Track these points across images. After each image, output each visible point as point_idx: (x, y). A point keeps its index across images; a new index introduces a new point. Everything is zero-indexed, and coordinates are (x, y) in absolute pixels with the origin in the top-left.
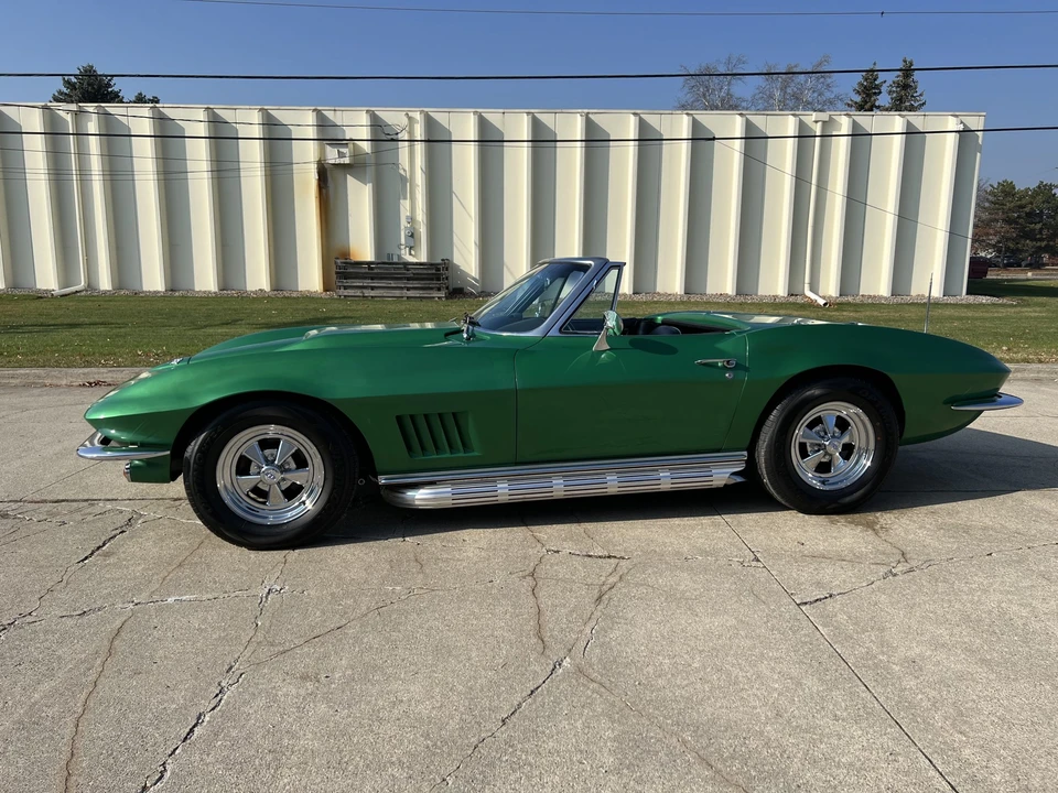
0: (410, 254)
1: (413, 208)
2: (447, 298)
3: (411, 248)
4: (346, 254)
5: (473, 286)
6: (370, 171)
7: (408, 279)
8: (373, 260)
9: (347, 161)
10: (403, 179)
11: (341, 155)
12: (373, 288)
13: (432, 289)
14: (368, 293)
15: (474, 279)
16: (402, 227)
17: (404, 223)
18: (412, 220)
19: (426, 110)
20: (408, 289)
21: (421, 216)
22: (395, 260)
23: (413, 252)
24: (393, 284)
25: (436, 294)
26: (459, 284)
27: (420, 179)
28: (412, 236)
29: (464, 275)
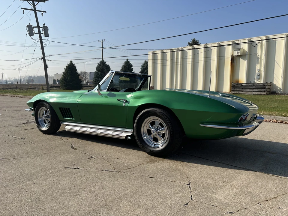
0: (258, 81)
1: (260, 67)
2: (267, 94)
3: (258, 79)
4: (238, 81)
5: (280, 91)
6: (247, 57)
7: (254, 88)
8: (245, 83)
9: (239, 54)
10: (258, 58)
11: (238, 53)
12: (242, 91)
13: (262, 91)
14: (240, 92)
15: (281, 89)
16: (256, 73)
17: (257, 71)
18: (260, 70)
19: (268, 36)
20: (254, 92)
21: (263, 69)
22: (253, 83)
23: (259, 80)
24: (249, 90)
25: (263, 93)
26: (275, 90)
27: (263, 57)
28: (259, 75)
29: (277, 87)
